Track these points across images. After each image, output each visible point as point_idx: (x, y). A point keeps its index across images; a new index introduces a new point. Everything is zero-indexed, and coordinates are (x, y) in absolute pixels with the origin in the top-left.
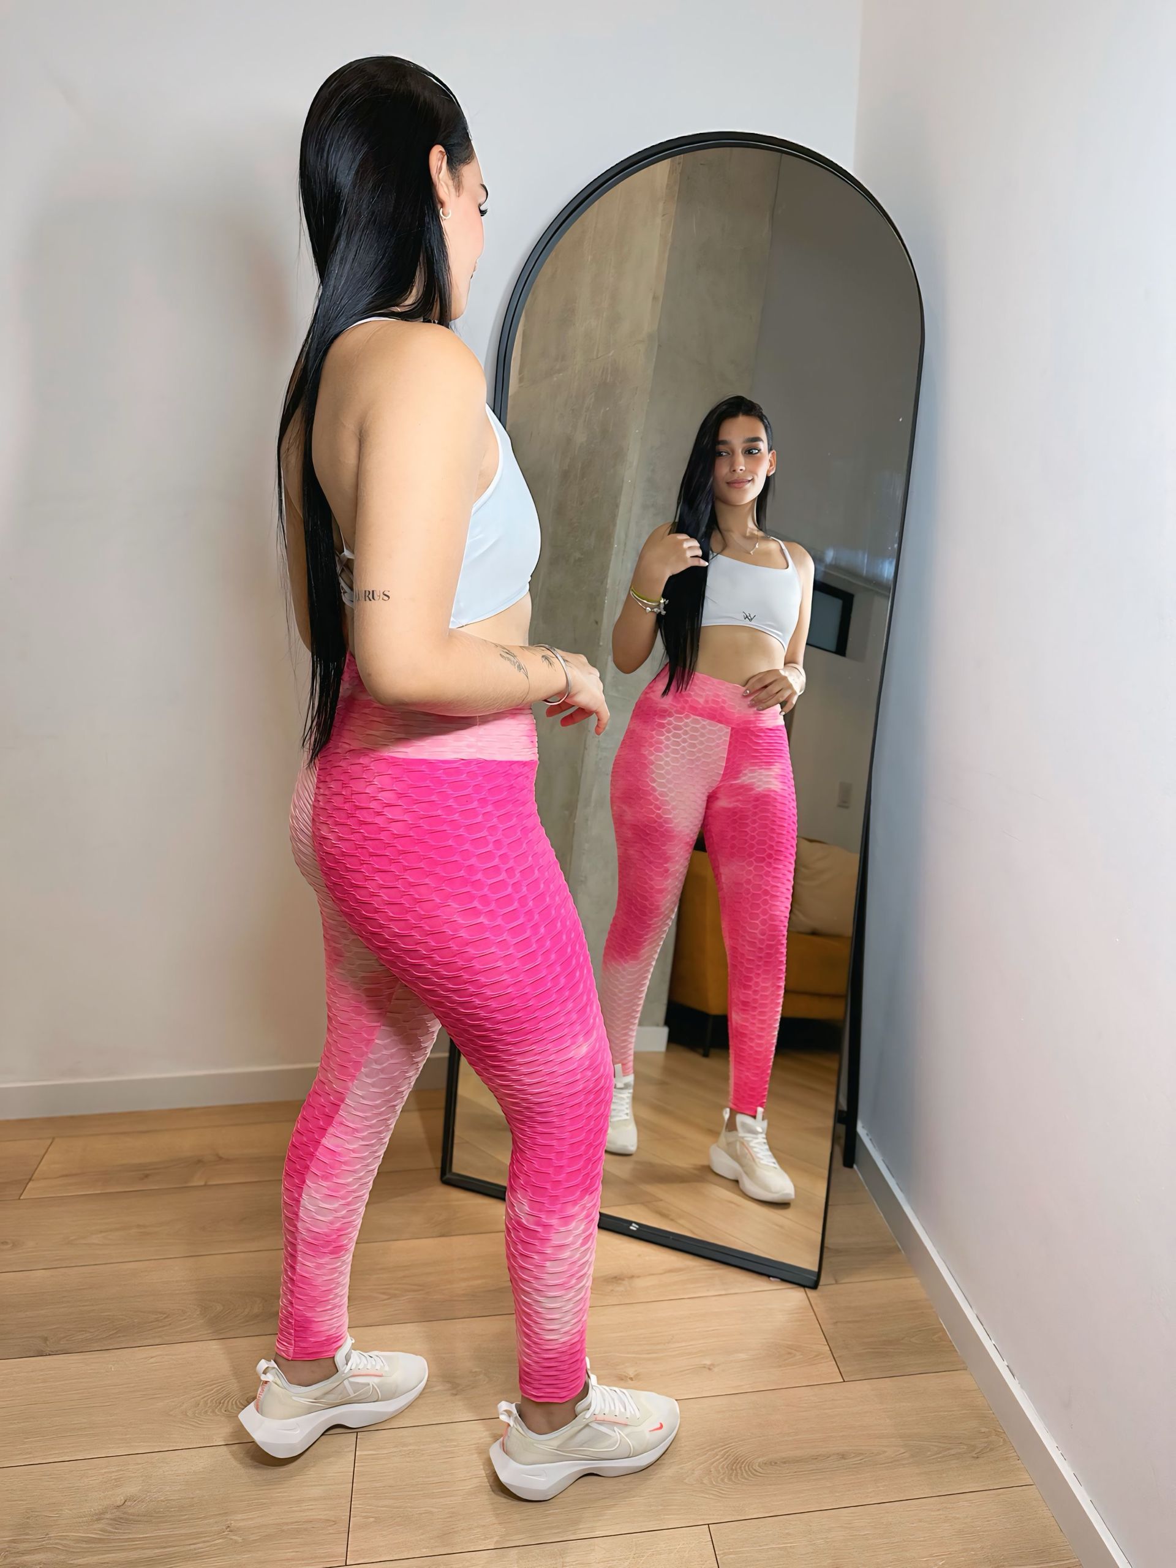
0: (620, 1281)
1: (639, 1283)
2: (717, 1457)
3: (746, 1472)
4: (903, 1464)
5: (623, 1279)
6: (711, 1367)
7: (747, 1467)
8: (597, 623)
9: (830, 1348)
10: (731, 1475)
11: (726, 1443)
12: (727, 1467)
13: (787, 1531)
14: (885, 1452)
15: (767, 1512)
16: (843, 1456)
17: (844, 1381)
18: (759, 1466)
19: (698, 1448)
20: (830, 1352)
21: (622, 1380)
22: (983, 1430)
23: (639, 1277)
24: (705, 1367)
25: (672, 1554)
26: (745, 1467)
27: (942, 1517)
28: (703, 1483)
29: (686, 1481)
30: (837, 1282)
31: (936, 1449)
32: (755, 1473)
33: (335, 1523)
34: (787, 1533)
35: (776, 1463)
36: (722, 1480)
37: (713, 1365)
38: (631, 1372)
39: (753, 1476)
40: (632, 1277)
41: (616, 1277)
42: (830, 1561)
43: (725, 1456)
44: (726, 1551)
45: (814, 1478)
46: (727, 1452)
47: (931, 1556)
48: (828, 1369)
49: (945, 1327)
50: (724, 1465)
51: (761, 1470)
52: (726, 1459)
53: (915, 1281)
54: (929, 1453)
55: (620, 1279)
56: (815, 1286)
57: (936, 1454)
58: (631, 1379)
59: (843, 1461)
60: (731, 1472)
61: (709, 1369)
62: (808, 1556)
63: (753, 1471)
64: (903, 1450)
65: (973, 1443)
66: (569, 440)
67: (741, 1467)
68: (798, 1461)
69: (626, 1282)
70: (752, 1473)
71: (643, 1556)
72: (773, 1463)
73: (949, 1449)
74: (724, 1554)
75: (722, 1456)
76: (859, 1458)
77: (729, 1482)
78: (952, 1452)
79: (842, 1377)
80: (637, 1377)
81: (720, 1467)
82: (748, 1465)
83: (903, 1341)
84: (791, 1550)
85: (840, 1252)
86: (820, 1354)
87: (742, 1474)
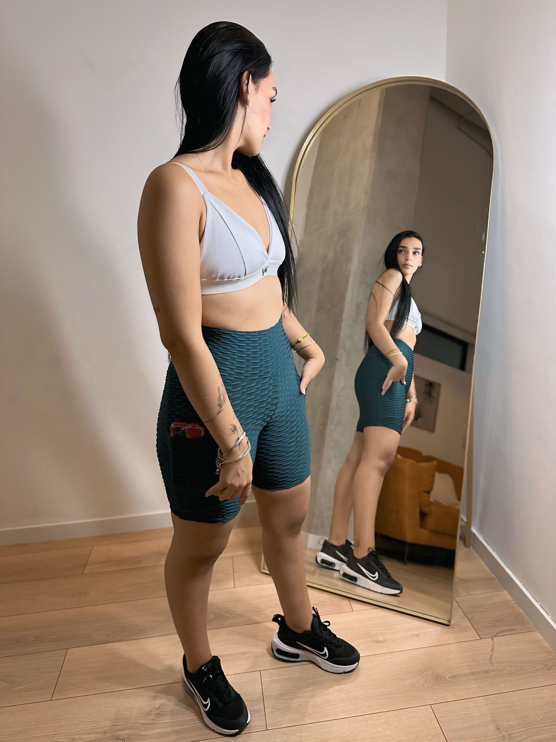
2: (428, 675)
4: (515, 674)
7: (443, 679)
9: (471, 624)
10: (437, 682)
11: (432, 668)
12: (434, 679)
13: (467, 706)
14: (506, 669)
15: (456, 698)
16: (487, 672)
17: (481, 639)
18: (449, 678)
19: (419, 671)
20: (472, 626)
21: (377, 642)
22: (550, 658)
24: (414, 635)
25: (416, 719)
26: (442, 679)
27: (538, 697)
28: (424, 686)
29: (416, 686)
30: (469, 595)
31: (529, 667)
32: (448, 681)
33: (258, 711)
34: (467, 707)
35: (456, 676)
36: (433, 684)
37: (418, 634)
38: (381, 639)
39: (446, 682)
42: (490, 719)
43: (432, 674)
44: (441, 716)
45: (475, 682)
46: (433, 672)
47: (536, 714)
48: (472, 633)
49: (523, 612)
50: (432, 678)
51: (450, 680)
53: (506, 592)
54: (526, 669)
57: (530, 669)
58: (382, 642)
59: (487, 674)
60: (436, 681)
61: (417, 636)
62: (479, 716)
63: (447, 680)
64: (514, 668)
65: (546, 664)
67: (440, 679)
68: (466, 675)
70: (446, 681)
71: (402, 720)
72: (454, 677)
73: (535, 667)
74: (441, 717)
75: (431, 674)
76: (495, 672)
77: (436, 686)
78: (538, 668)
79: (479, 636)
80: (384, 641)
81: (431, 679)
82: (444, 678)
83: (505, 619)
84: (471, 714)
85: (467, 581)
86: (467, 627)
87: (442, 682)
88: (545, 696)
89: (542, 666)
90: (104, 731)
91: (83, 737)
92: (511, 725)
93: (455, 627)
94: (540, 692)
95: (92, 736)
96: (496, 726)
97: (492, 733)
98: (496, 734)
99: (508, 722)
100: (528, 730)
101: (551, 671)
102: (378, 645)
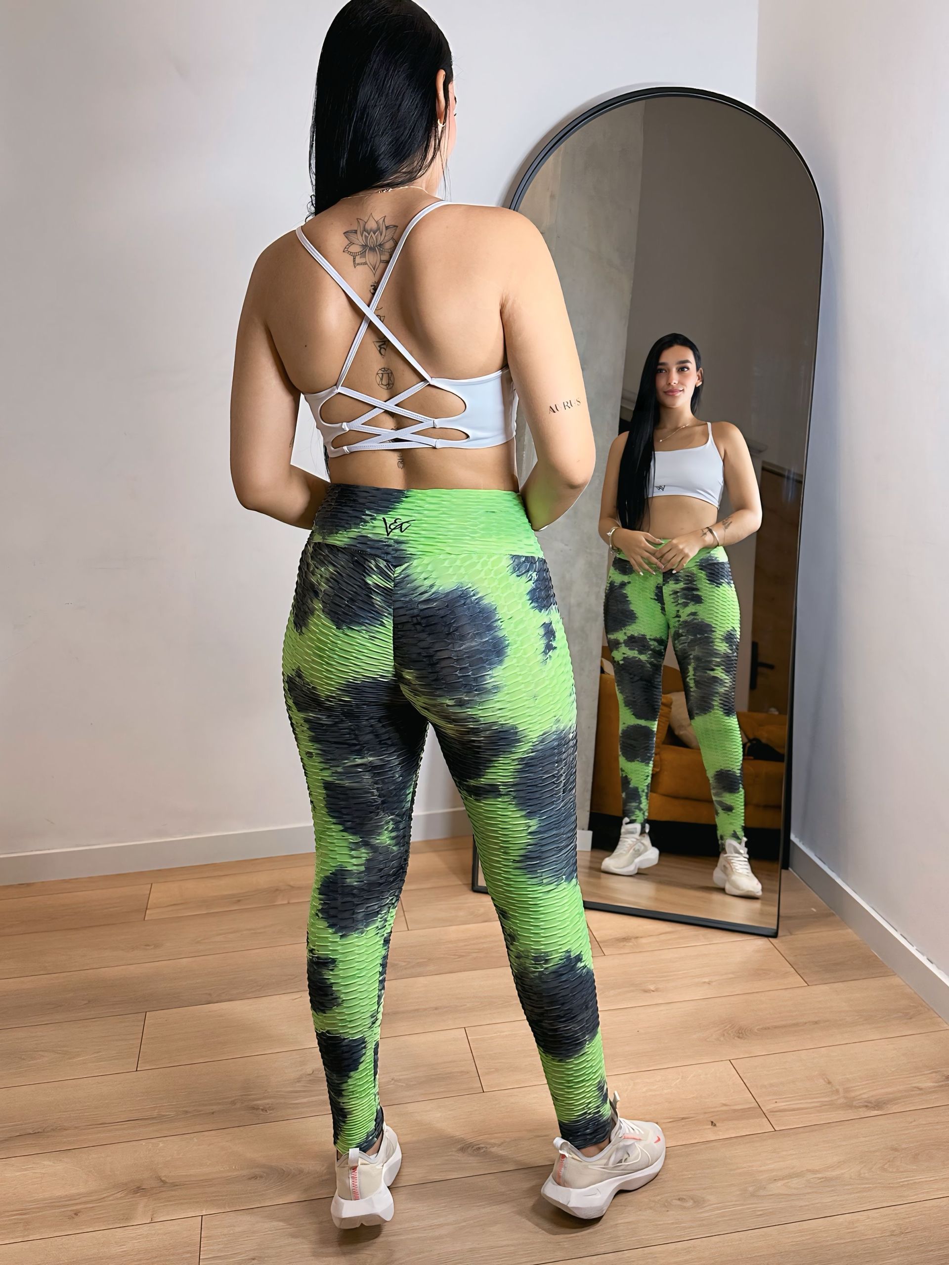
0: (628, 940)
1: (643, 941)
2: (727, 1028)
3: (749, 1033)
4: (860, 1024)
5: (630, 939)
9: (794, 969)
11: (732, 1020)
12: (735, 1032)
13: (784, 1060)
14: (844, 1019)
15: (769, 1052)
16: (816, 1023)
17: (809, 986)
18: (757, 1030)
20: (795, 971)
21: (647, 992)
22: (912, 1004)
23: (641, 937)
24: (704, 983)
25: (708, 1075)
26: (748, 1031)
27: (890, 1048)
28: (720, 1040)
29: (708, 1040)
30: (791, 934)
31: (881, 1016)
35: (769, 1029)
36: (734, 1038)
37: (710, 980)
38: (652, 987)
39: (754, 1035)
40: (637, 938)
41: (624, 938)
42: (818, 1072)
44: (744, 1071)
45: (798, 1033)
47: (887, 1066)
48: (797, 980)
49: (875, 954)
50: (732, 1031)
51: (758, 1032)
52: (734, 1027)
53: (850, 930)
54: (876, 1018)
56: (775, 935)
57: (881, 1018)
58: (653, 991)
59: (817, 1025)
60: (738, 1034)
61: (709, 984)
62: (802, 1070)
63: (754, 1033)
64: (857, 1018)
65: (905, 1011)
67: (745, 1032)
68: (784, 1027)
69: (633, 940)
71: (688, 1077)
72: (766, 1028)
73: (890, 1015)
74: (744, 1073)
75: (730, 1027)
76: (827, 1023)
77: (739, 1039)
78: (893, 1017)
79: (807, 983)
80: (657, 990)
81: (729, 1032)
82: (750, 1030)
83: (847, 963)
84: (789, 1069)
85: (789, 918)
86: (787, 973)
87: (746, 1035)
88: (902, 1047)
89: (901, 1014)
92: (847, 1079)
93: (769, 971)
94: (895, 1043)
96: (826, 1080)
97: (820, 1087)
98: (826, 1088)
99: (843, 1075)
100: (874, 1082)
101: (913, 1020)
102: (648, 994)
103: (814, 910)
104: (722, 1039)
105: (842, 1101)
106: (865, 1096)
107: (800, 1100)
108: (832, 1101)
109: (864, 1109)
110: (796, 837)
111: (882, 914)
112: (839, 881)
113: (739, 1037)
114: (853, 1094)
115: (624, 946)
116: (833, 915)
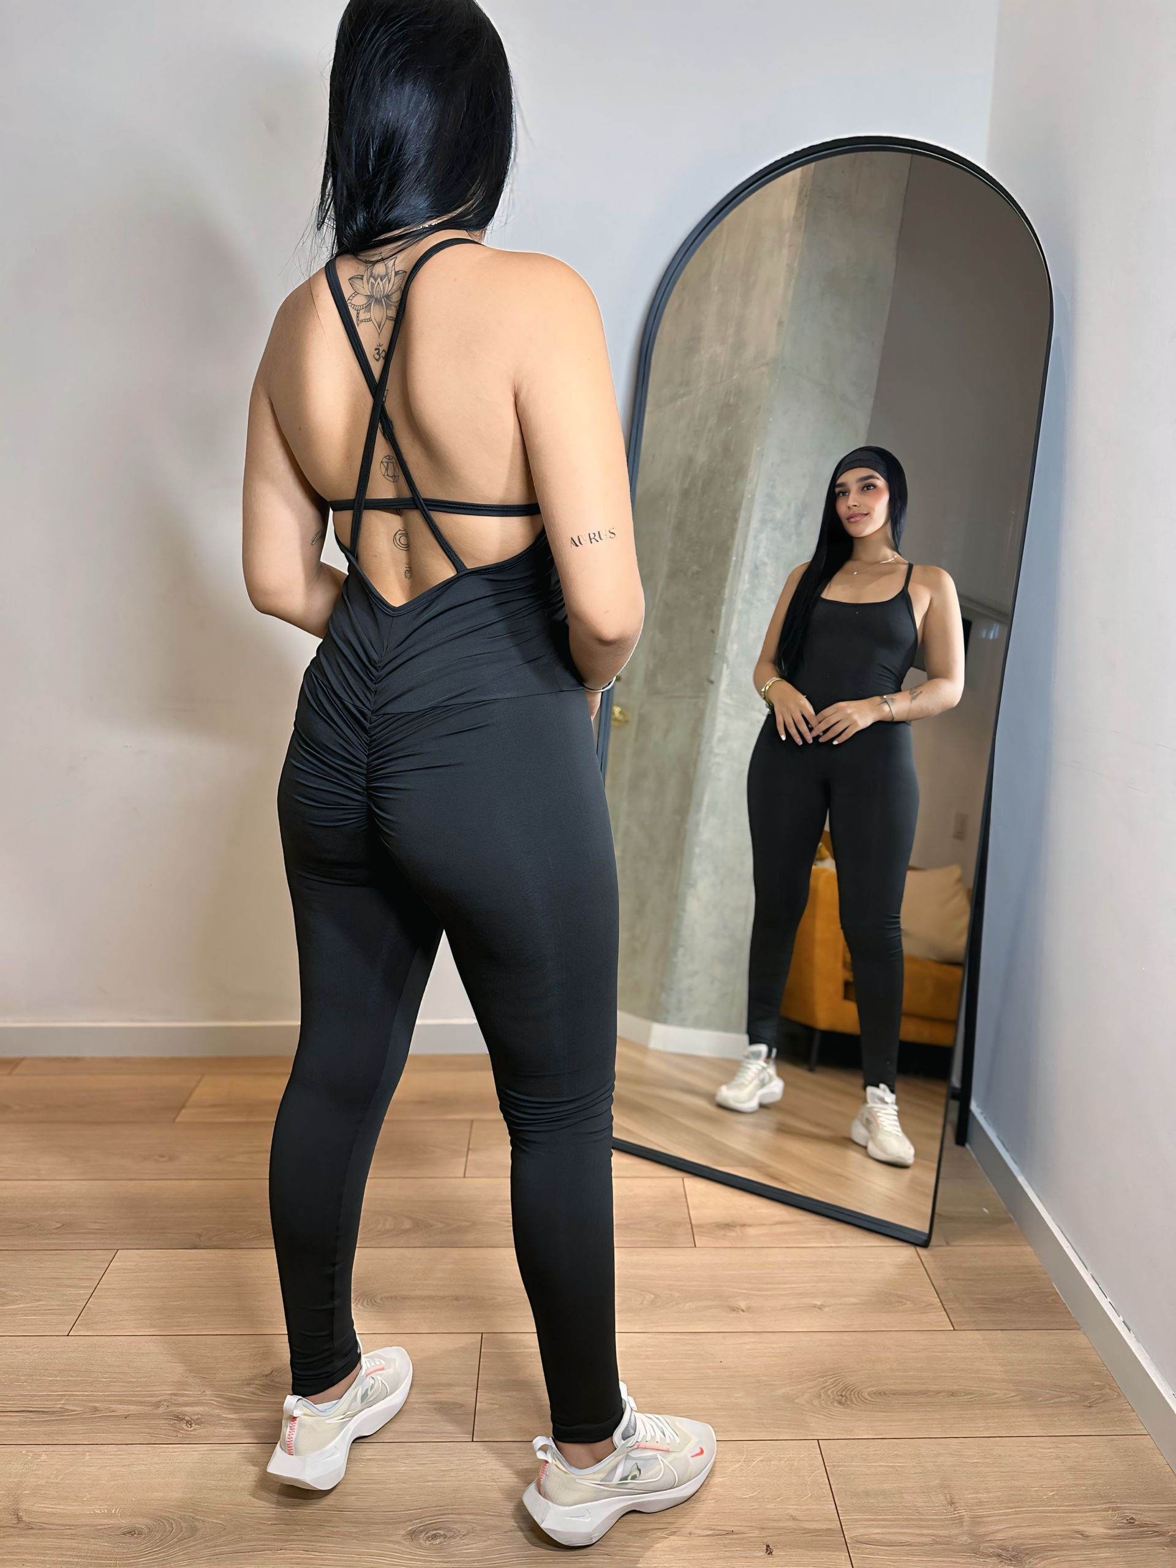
0: (731, 1228)
1: (751, 1231)
2: (828, 1384)
3: (856, 1398)
4: (1013, 1406)
5: (735, 1226)
6: (822, 1307)
7: (856, 1396)
8: (713, 631)
9: (940, 1299)
10: (841, 1400)
11: (836, 1372)
12: (837, 1393)
13: (896, 1453)
14: (995, 1394)
15: (876, 1435)
16: (953, 1394)
17: (954, 1330)
18: (869, 1395)
19: (809, 1374)
20: (940, 1304)
21: (735, 1310)
22: (1096, 1383)
23: (750, 1226)
24: (815, 1307)
25: (783, 1462)
26: (854, 1394)
27: (1052, 1454)
28: (813, 1404)
29: (796, 1401)
30: (947, 1244)
31: (1047, 1396)
32: (865, 1401)
33: (462, 1406)
34: (896, 1454)
35: (885, 1394)
36: (832, 1404)
37: (822, 1305)
38: (743, 1305)
39: (861, 1402)
40: (744, 1225)
41: (728, 1224)
42: (938, 1482)
43: (835, 1384)
44: (835, 1463)
45: (923, 1410)
46: (837, 1380)
47: (1040, 1487)
48: (940, 1318)
49: (1058, 1291)
50: (833, 1391)
51: (869, 1398)
52: (836, 1386)
53: (1029, 1249)
54: (1041, 1399)
55: (732, 1226)
56: (925, 1244)
57: (1047, 1400)
58: (743, 1311)
59: (953, 1398)
60: (840, 1397)
61: (820, 1309)
62: (917, 1475)
63: (863, 1399)
64: (1013, 1394)
65: (1086, 1394)
66: (691, 460)
67: (850, 1395)
68: (906, 1394)
69: (738, 1229)
71: (753, 1461)
72: (881, 1394)
73: (1061, 1397)
74: (834, 1466)
75: (832, 1383)
76: (969, 1397)
77: (839, 1406)
78: (1064, 1400)
79: (953, 1326)
80: (748, 1309)
81: (829, 1392)
82: (858, 1393)
83: (1015, 1300)
84: (899, 1469)
85: (951, 1219)
86: (931, 1305)
87: (851, 1400)
88: (1069, 1455)
89: (1076, 1397)
90: (157, 1402)
91: (114, 1406)
92: (982, 1500)
93: (904, 1301)
94: (1061, 1446)
95: (132, 1407)
96: (948, 1497)
97: (937, 1508)
98: (945, 1511)
99: (977, 1493)
100: (1017, 1513)
101: (1093, 1410)
102: (734, 1315)
103: (985, 1210)
104: (816, 1402)
105: (964, 1539)
106: (1000, 1536)
107: (902, 1527)
108: (949, 1537)
109: (995, 1560)
110: (978, 1106)
111: (1068, 1238)
112: (1021, 1179)
113: (840, 1403)
114: (982, 1530)
115: (724, 1235)
116: (1011, 1221)
